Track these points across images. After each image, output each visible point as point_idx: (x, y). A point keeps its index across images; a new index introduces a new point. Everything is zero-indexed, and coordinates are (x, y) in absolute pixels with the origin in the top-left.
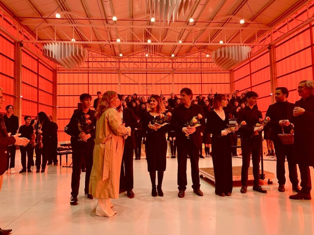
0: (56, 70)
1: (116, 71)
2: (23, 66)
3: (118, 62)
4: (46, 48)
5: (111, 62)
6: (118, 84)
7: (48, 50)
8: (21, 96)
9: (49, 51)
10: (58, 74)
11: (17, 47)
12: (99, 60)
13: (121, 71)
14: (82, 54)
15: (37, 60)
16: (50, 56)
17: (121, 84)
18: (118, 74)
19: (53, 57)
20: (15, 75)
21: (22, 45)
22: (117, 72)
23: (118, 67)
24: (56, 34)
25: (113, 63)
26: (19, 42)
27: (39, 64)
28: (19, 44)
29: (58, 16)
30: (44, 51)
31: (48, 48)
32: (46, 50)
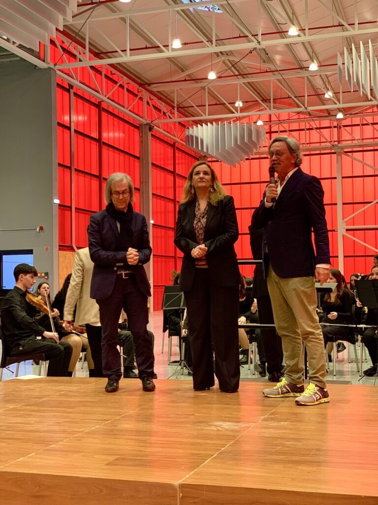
1: (331, 149)
2: (153, 164)
3: (335, 127)
4: (192, 134)
5: (317, 128)
6: (335, 178)
7: (195, 136)
8: (152, 222)
9: (197, 138)
11: (145, 133)
13: (342, 148)
14: (254, 139)
15: (173, 146)
16: (200, 149)
17: (343, 178)
18: (335, 155)
21: (151, 129)
22: (333, 151)
23: (336, 139)
24: (209, 93)
25: (326, 132)
26: (147, 124)
27: (176, 151)
28: (148, 127)
29: (212, 76)
30: (190, 139)
31: (195, 134)
32: (192, 137)
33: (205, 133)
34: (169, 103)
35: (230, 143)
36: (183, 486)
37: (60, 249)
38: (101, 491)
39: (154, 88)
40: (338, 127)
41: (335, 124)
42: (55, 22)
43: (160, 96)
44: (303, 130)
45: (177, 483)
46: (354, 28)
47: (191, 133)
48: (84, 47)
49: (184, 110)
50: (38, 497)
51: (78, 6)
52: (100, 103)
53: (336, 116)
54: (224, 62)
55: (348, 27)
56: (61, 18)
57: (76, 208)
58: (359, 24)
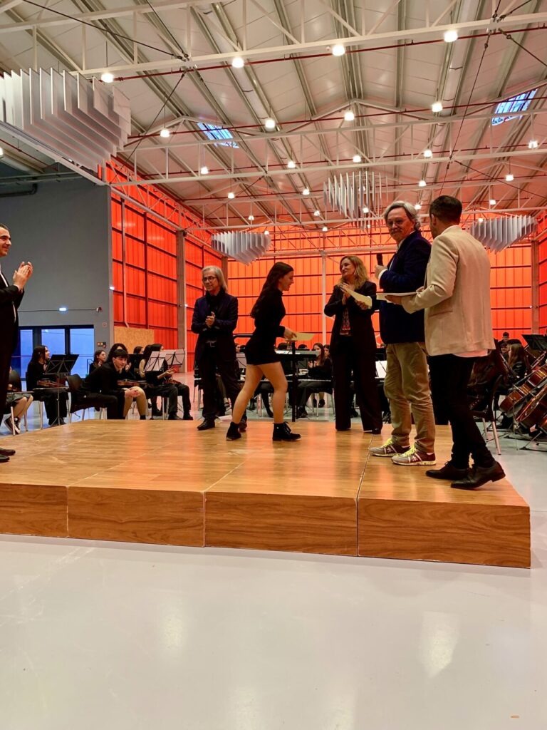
0: (226, 257)
1: (318, 254)
2: (187, 262)
3: (321, 237)
5: (309, 238)
8: (186, 305)
9: (220, 243)
10: (229, 263)
11: (180, 237)
12: (292, 236)
13: (326, 253)
14: (262, 244)
15: (202, 248)
16: (222, 251)
17: (327, 275)
18: (321, 258)
19: (226, 252)
20: (178, 276)
21: (185, 234)
22: (320, 255)
23: (322, 246)
24: (229, 209)
25: (314, 241)
26: (183, 231)
27: (204, 252)
28: (182, 233)
29: (231, 196)
30: (214, 243)
31: (218, 240)
32: (216, 241)
33: (226, 239)
34: (199, 214)
35: (244, 248)
36: (207, 494)
37: (115, 325)
38: (148, 499)
39: (187, 203)
40: (324, 237)
41: (322, 235)
42: (110, 150)
43: (193, 210)
44: (298, 239)
45: (203, 491)
46: (336, 164)
47: (215, 239)
48: (133, 170)
49: (210, 221)
50: (101, 504)
51: (129, 138)
52: (145, 213)
53: (322, 229)
54: (240, 185)
55: (332, 163)
56: (115, 147)
57: (127, 294)
58: (340, 160)
